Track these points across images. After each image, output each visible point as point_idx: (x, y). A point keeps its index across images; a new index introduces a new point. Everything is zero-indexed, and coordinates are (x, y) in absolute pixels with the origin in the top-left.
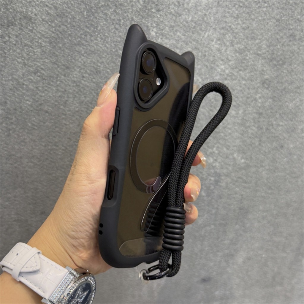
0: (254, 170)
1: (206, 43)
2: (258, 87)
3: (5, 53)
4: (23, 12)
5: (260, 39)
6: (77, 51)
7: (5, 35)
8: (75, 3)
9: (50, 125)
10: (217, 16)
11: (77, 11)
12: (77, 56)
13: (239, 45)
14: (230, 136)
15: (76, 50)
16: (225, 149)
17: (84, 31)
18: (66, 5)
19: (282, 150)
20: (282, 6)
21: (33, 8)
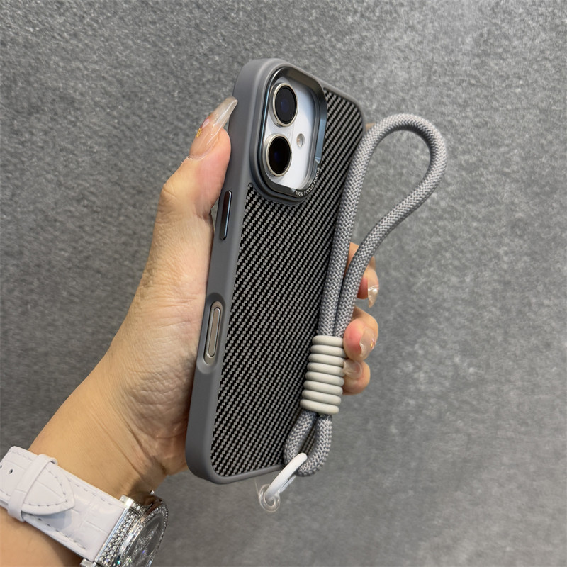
0: (493, 387)
1: (403, 152)
2: (503, 233)
3: (23, 163)
4: (59, 88)
5: (507, 145)
6: (159, 163)
7: (23, 130)
8: (157, 74)
9: (104, 295)
10: (425, 102)
11: (160, 90)
12: (158, 171)
13: (467, 157)
14: (446, 324)
15: (157, 161)
16: (437, 348)
17: (173, 126)
18: (140, 79)
19: (547, 353)
20: (552, 84)
21: (78, 82)
